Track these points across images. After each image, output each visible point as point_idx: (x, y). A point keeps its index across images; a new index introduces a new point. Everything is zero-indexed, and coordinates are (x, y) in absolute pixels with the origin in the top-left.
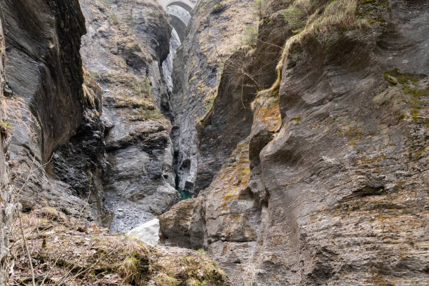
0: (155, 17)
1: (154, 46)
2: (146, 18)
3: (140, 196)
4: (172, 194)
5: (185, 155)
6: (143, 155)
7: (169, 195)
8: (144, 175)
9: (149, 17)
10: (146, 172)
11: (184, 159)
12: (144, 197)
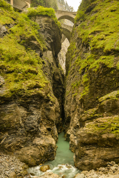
0: (49, 23)
1: (49, 41)
2: (43, 24)
3: (17, 146)
4: (46, 146)
5: (68, 113)
6: (21, 109)
7: (43, 147)
8: (21, 127)
9: (45, 23)
10: (23, 125)
11: (67, 116)
12: (21, 148)
